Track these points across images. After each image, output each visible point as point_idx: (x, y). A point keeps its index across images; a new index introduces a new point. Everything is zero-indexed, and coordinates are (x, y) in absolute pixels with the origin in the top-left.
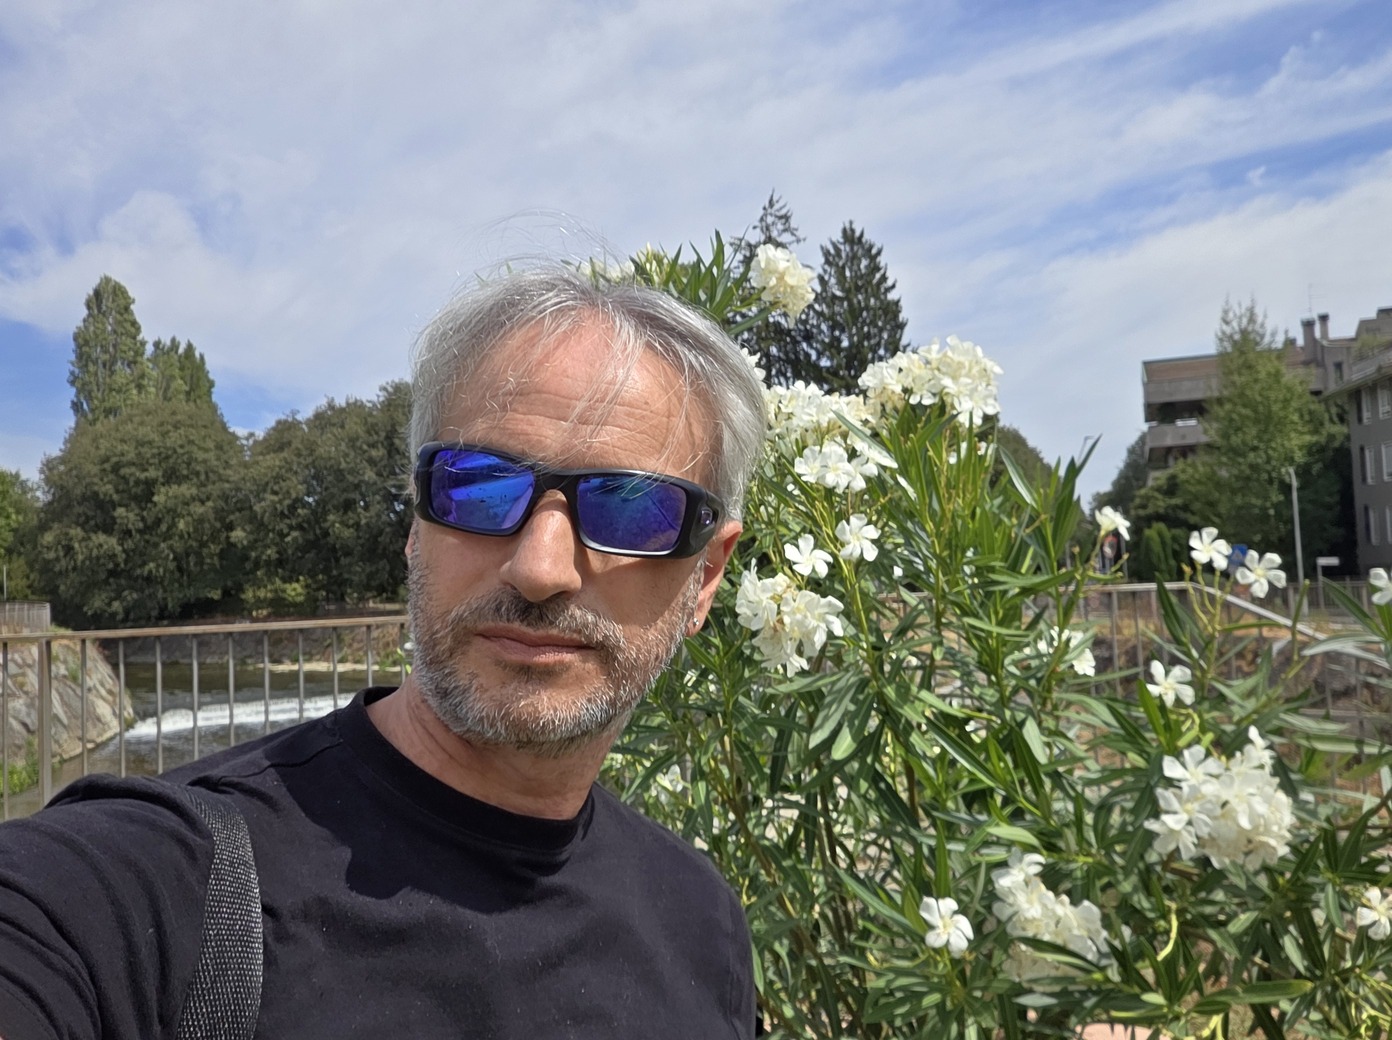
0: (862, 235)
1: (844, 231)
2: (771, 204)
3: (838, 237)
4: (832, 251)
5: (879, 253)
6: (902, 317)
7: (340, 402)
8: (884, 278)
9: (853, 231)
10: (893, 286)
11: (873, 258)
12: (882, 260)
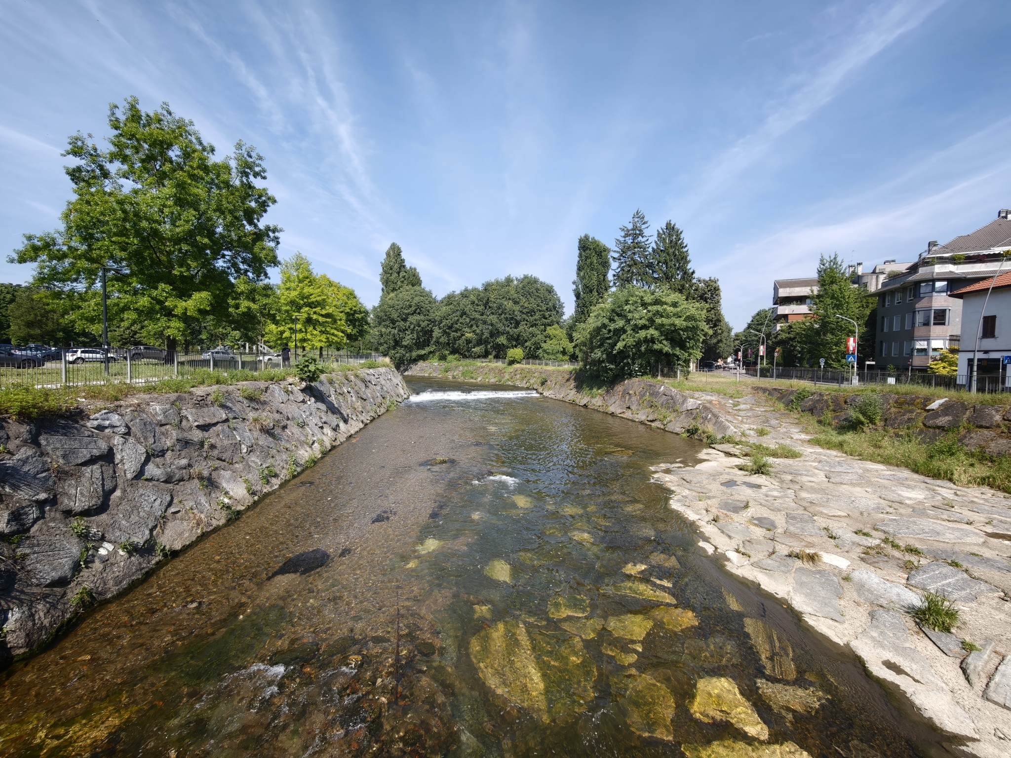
0: (674, 225)
1: (667, 224)
2: (637, 213)
3: (664, 227)
4: (661, 232)
5: (681, 233)
6: (688, 258)
7: (470, 288)
8: (682, 243)
9: (670, 224)
10: (686, 246)
11: (677, 235)
12: (682, 236)
